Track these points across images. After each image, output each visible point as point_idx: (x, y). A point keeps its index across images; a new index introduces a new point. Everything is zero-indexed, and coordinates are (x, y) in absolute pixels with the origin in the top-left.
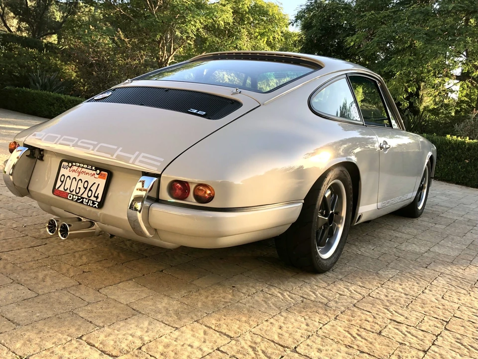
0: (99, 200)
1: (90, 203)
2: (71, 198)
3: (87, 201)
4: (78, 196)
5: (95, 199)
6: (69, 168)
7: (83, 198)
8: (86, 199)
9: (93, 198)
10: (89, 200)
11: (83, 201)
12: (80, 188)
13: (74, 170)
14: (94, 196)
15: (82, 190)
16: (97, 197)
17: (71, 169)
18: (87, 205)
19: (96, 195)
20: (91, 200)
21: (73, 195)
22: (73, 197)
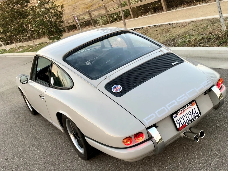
0: (199, 113)
1: (197, 117)
2: (188, 124)
3: (195, 118)
4: (190, 120)
5: (197, 114)
6: (177, 115)
7: (193, 119)
8: (194, 118)
9: (196, 115)
10: (196, 117)
11: (194, 120)
12: (188, 117)
13: (180, 114)
14: (196, 114)
15: (190, 116)
16: (197, 113)
17: (179, 114)
18: (196, 119)
19: (196, 113)
20: (196, 116)
21: (188, 122)
22: (189, 123)
